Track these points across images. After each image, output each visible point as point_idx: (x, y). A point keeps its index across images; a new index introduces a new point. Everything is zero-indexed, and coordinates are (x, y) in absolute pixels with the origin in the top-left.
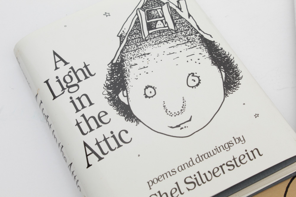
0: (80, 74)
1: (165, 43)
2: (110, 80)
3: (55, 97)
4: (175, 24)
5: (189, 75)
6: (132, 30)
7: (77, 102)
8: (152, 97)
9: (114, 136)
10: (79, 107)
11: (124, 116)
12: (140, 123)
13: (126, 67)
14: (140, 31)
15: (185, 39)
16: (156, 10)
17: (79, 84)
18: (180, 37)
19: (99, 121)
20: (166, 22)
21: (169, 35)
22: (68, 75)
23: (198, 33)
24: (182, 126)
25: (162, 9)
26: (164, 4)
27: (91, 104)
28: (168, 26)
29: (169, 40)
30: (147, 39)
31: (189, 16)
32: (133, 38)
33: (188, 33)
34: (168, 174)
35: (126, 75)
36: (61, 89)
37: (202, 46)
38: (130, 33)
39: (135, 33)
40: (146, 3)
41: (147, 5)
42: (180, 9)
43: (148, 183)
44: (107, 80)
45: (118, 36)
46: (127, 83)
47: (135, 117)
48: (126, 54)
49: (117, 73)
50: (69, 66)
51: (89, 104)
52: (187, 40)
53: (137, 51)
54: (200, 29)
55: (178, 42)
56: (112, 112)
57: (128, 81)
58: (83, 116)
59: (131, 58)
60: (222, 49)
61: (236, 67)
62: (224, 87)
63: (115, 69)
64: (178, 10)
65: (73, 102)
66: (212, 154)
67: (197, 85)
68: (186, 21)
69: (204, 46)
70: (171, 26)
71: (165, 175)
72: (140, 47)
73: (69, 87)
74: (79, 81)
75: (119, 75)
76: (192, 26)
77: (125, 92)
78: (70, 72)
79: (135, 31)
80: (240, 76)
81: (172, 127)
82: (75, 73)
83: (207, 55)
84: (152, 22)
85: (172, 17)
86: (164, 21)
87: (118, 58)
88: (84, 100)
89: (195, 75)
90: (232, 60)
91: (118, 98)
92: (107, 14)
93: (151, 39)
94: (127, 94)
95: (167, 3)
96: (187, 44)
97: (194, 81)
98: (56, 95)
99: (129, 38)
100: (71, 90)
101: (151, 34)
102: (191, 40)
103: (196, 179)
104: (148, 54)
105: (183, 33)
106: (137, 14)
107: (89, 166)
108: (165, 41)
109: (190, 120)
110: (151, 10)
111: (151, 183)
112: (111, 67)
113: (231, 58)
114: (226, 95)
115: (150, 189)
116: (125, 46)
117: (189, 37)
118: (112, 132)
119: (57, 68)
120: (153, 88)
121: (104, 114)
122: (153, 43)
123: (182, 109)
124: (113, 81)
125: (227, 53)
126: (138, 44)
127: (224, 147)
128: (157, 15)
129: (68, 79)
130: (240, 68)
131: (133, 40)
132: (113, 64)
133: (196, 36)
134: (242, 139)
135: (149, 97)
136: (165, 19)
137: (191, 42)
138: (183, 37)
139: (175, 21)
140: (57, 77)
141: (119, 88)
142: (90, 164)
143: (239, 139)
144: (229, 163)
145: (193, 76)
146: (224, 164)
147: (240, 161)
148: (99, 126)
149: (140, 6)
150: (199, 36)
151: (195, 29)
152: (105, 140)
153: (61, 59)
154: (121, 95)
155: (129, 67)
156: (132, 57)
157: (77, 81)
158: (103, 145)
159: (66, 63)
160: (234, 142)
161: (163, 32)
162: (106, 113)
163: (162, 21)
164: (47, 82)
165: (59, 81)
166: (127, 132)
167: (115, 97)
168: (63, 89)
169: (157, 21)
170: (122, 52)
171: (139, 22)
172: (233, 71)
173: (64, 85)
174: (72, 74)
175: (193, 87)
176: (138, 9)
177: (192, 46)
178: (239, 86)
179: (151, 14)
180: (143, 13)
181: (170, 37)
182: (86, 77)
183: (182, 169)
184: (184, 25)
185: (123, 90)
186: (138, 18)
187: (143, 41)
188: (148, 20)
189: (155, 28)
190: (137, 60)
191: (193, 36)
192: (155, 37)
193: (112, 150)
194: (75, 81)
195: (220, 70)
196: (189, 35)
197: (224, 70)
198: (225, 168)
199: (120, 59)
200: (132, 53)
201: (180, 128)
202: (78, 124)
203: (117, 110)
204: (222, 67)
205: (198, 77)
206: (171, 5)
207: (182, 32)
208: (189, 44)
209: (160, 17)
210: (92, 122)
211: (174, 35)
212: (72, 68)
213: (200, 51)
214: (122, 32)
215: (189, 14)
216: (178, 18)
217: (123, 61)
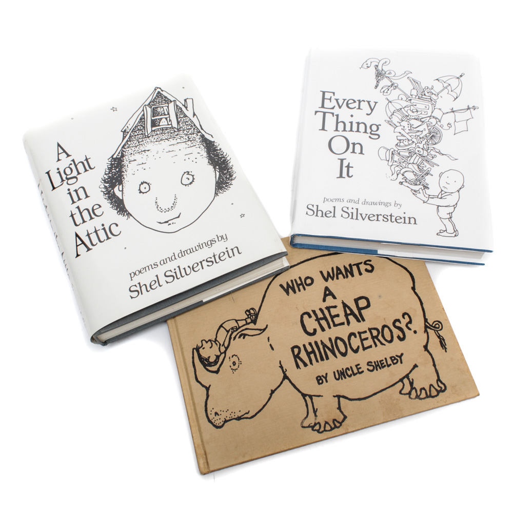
0: (80, 167)
1: (166, 141)
2: (108, 174)
3: (54, 188)
4: (178, 123)
5: (185, 173)
6: (136, 127)
7: (74, 194)
8: (146, 192)
9: (104, 229)
10: (76, 199)
11: (117, 209)
12: (131, 217)
13: (125, 163)
14: (144, 127)
15: (187, 137)
16: (162, 107)
17: (78, 176)
18: (181, 135)
19: (92, 213)
20: (170, 120)
21: (171, 133)
22: (69, 167)
23: (200, 132)
24: (170, 222)
25: (168, 107)
26: (171, 102)
27: (87, 196)
28: (171, 124)
29: (170, 138)
30: (149, 135)
31: (194, 115)
32: (136, 134)
33: (190, 132)
34: (150, 267)
35: (124, 170)
36: (61, 181)
37: (202, 146)
38: (134, 129)
39: (139, 129)
40: (154, 100)
41: (154, 102)
42: (186, 108)
43: (130, 274)
44: (105, 174)
45: (122, 131)
46: (124, 178)
47: (127, 211)
48: (127, 149)
49: (116, 167)
50: (70, 158)
51: (85, 196)
52: (187, 139)
53: (138, 147)
54: (202, 129)
55: (179, 141)
56: (106, 205)
57: (125, 176)
58: (78, 208)
59: (131, 154)
60: (220, 149)
61: (231, 168)
62: (216, 186)
63: (114, 164)
64: (184, 109)
65: (70, 193)
66: (194, 250)
67: (191, 183)
68: (190, 119)
69: (203, 146)
70: (175, 124)
71: (147, 268)
72: (141, 143)
73: (68, 179)
74: (79, 173)
75: (117, 170)
76: (195, 125)
77: (121, 187)
78: (71, 164)
79: (139, 127)
80: (234, 177)
81: (160, 223)
82: (76, 166)
83: (205, 154)
84: (156, 119)
85: (177, 116)
86: (168, 119)
87: (119, 153)
88: (81, 192)
89: (190, 173)
90: (228, 161)
91: (114, 192)
92: (114, 109)
93: (153, 136)
94: (123, 188)
95: (174, 101)
96: (187, 143)
97: (189, 179)
98: (55, 186)
99: (132, 134)
100: (70, 182)
101: (154, 131)
102: (191, 139)
103: (175, 272)
104: (148, 151)
105: (185, 132)
106: (143, 110)
107: (78, 255)
108: (166, 139)
109: (179, 217)
110: (157, 108)
111: (133, 275)
112: (111, 161)
113: (228, 158)
114: (216, 194)
115: (132, 280)
116: (127, 141)
117: (190, 135)
118: (103, 225)
119: (59, 160)
120: (148, 184)
121: (98, 207)
122: (155, 140)
123: (173, 205)
124: (110, 175)
125: (225, 154)
126: (140, 140)
127: (207, 244)
128: (163, 112)
129: (68, 171)
130: (234, 169)
131: (135, 136)
132: (113, 158)
133: (197, 135)
134: (225, 237)
135: (143, 193)
136: (169, 117)
137: (191, 141)
138: (184, 136)
139: (179, 119)
140: (58, 169)
141: (116, 182)
142: (79, 254)
143: (222, 237)
144: (209, 260)
145: (188, 174)
146: (204, 260)
147: (219, 257)
148: (91, 218)
149: (147, 103)
150: (201, 136)
151: (198, 129)
152: (96, 231)
153: (65, 151)
154: (116, 189)
155: (128, 162)
156: (132, 152)
157: (77, 173)
158: (94, 237)
159: (68, 156)
160: (216, 239)
161: (166, 130)
162: (100, 206)
163: (166, 119)
164: (48, 173)
165: (59, 173)
166: (117, 225)
167: (111, 191)
168: (63, 180)
169: (161, 119)
170: (123, 147)
171: (144, 118)
172: (228, 172)
173: (64, 177)
174: (73, 167)
175: (186, 185)
176: (145, 105)
177: (192, 145)
178: (231, 186)
179: (156, 111)
180: (149, 110)
181: (172, 135)
182: (86, 170)
183: (164, 263)
184: (187, 123)
185: (119, 185)
186: (144, 115)
187: (145, 137)
188: (153, 117)
189: (159, 125)
190: (137, 156)
191: (195, 135)
192: (157, 134)
193: (100, 241)
194: (75, 173)
195: (215, 170)
196: (191, 134)
197: (218, 170)
198: (205, 263)
199: (120, 154)
200: (133, 149)
201: (168, 224)
202: (72, 216)
203: (111, 203)
204: (217, 167)
205: (193, 176)
206: (178, 103)
207: (184, 130)
208: (189, 143)
209: (165, 115)
210: (85, 214)
211: (176, 133)
212: (73, 161)
213: (199, 150)
214: (126, 127)
215: (194, 112)
216: (182, 116)
217: (123, 156)
